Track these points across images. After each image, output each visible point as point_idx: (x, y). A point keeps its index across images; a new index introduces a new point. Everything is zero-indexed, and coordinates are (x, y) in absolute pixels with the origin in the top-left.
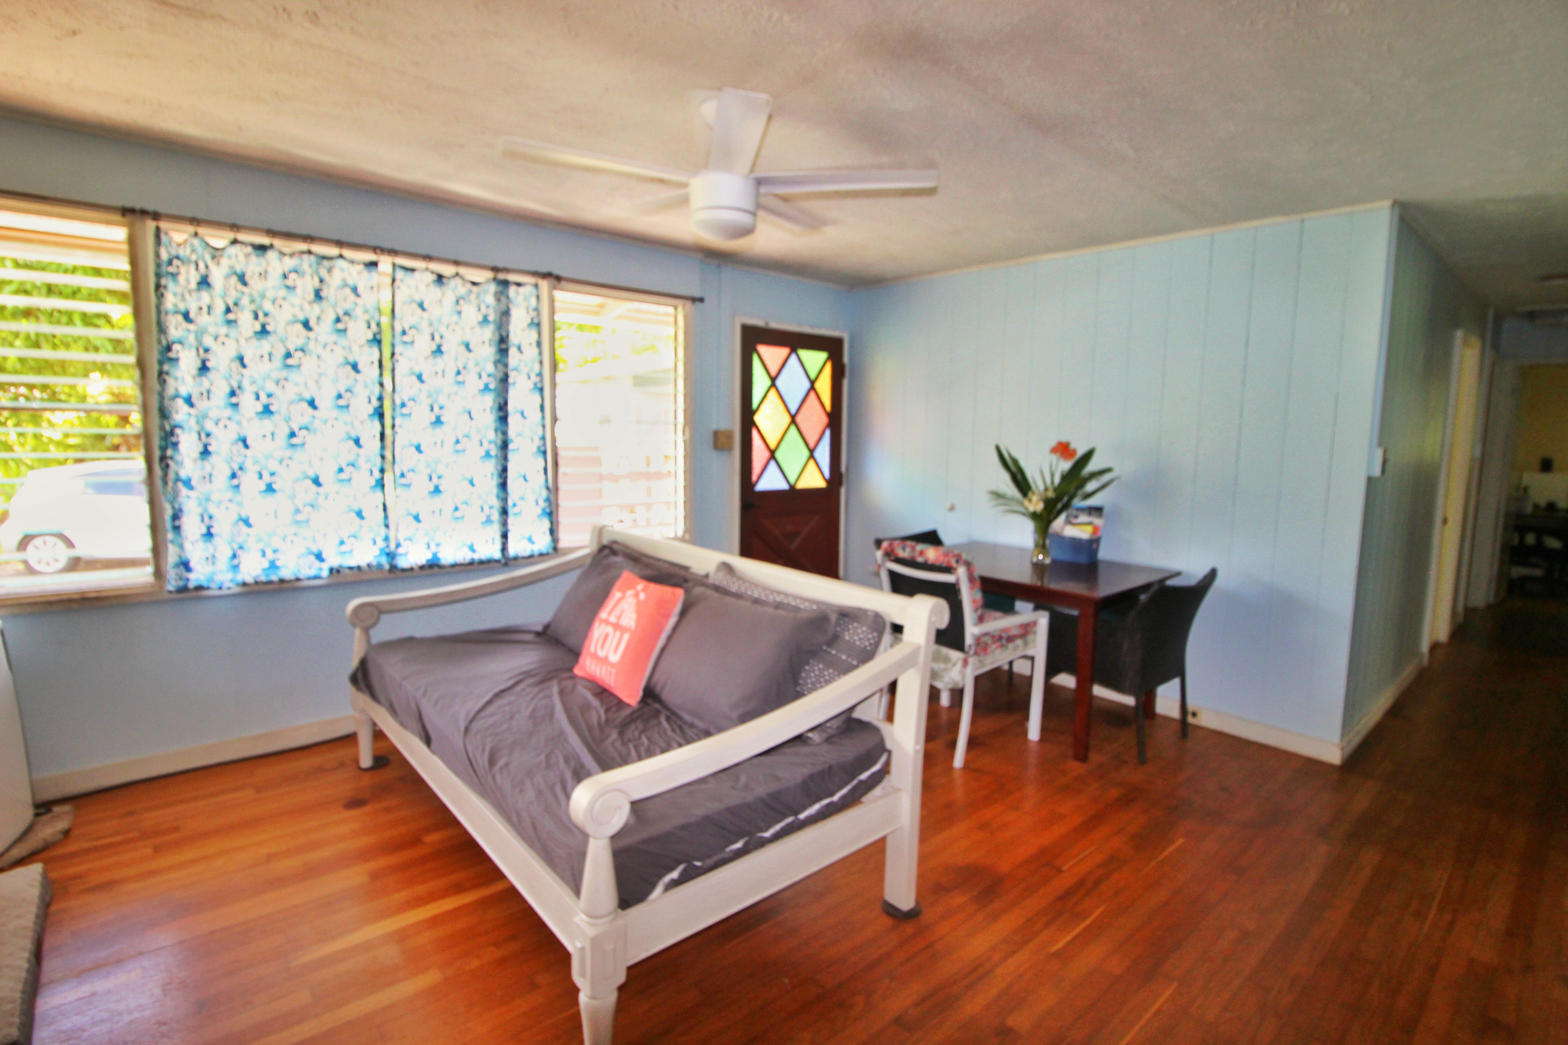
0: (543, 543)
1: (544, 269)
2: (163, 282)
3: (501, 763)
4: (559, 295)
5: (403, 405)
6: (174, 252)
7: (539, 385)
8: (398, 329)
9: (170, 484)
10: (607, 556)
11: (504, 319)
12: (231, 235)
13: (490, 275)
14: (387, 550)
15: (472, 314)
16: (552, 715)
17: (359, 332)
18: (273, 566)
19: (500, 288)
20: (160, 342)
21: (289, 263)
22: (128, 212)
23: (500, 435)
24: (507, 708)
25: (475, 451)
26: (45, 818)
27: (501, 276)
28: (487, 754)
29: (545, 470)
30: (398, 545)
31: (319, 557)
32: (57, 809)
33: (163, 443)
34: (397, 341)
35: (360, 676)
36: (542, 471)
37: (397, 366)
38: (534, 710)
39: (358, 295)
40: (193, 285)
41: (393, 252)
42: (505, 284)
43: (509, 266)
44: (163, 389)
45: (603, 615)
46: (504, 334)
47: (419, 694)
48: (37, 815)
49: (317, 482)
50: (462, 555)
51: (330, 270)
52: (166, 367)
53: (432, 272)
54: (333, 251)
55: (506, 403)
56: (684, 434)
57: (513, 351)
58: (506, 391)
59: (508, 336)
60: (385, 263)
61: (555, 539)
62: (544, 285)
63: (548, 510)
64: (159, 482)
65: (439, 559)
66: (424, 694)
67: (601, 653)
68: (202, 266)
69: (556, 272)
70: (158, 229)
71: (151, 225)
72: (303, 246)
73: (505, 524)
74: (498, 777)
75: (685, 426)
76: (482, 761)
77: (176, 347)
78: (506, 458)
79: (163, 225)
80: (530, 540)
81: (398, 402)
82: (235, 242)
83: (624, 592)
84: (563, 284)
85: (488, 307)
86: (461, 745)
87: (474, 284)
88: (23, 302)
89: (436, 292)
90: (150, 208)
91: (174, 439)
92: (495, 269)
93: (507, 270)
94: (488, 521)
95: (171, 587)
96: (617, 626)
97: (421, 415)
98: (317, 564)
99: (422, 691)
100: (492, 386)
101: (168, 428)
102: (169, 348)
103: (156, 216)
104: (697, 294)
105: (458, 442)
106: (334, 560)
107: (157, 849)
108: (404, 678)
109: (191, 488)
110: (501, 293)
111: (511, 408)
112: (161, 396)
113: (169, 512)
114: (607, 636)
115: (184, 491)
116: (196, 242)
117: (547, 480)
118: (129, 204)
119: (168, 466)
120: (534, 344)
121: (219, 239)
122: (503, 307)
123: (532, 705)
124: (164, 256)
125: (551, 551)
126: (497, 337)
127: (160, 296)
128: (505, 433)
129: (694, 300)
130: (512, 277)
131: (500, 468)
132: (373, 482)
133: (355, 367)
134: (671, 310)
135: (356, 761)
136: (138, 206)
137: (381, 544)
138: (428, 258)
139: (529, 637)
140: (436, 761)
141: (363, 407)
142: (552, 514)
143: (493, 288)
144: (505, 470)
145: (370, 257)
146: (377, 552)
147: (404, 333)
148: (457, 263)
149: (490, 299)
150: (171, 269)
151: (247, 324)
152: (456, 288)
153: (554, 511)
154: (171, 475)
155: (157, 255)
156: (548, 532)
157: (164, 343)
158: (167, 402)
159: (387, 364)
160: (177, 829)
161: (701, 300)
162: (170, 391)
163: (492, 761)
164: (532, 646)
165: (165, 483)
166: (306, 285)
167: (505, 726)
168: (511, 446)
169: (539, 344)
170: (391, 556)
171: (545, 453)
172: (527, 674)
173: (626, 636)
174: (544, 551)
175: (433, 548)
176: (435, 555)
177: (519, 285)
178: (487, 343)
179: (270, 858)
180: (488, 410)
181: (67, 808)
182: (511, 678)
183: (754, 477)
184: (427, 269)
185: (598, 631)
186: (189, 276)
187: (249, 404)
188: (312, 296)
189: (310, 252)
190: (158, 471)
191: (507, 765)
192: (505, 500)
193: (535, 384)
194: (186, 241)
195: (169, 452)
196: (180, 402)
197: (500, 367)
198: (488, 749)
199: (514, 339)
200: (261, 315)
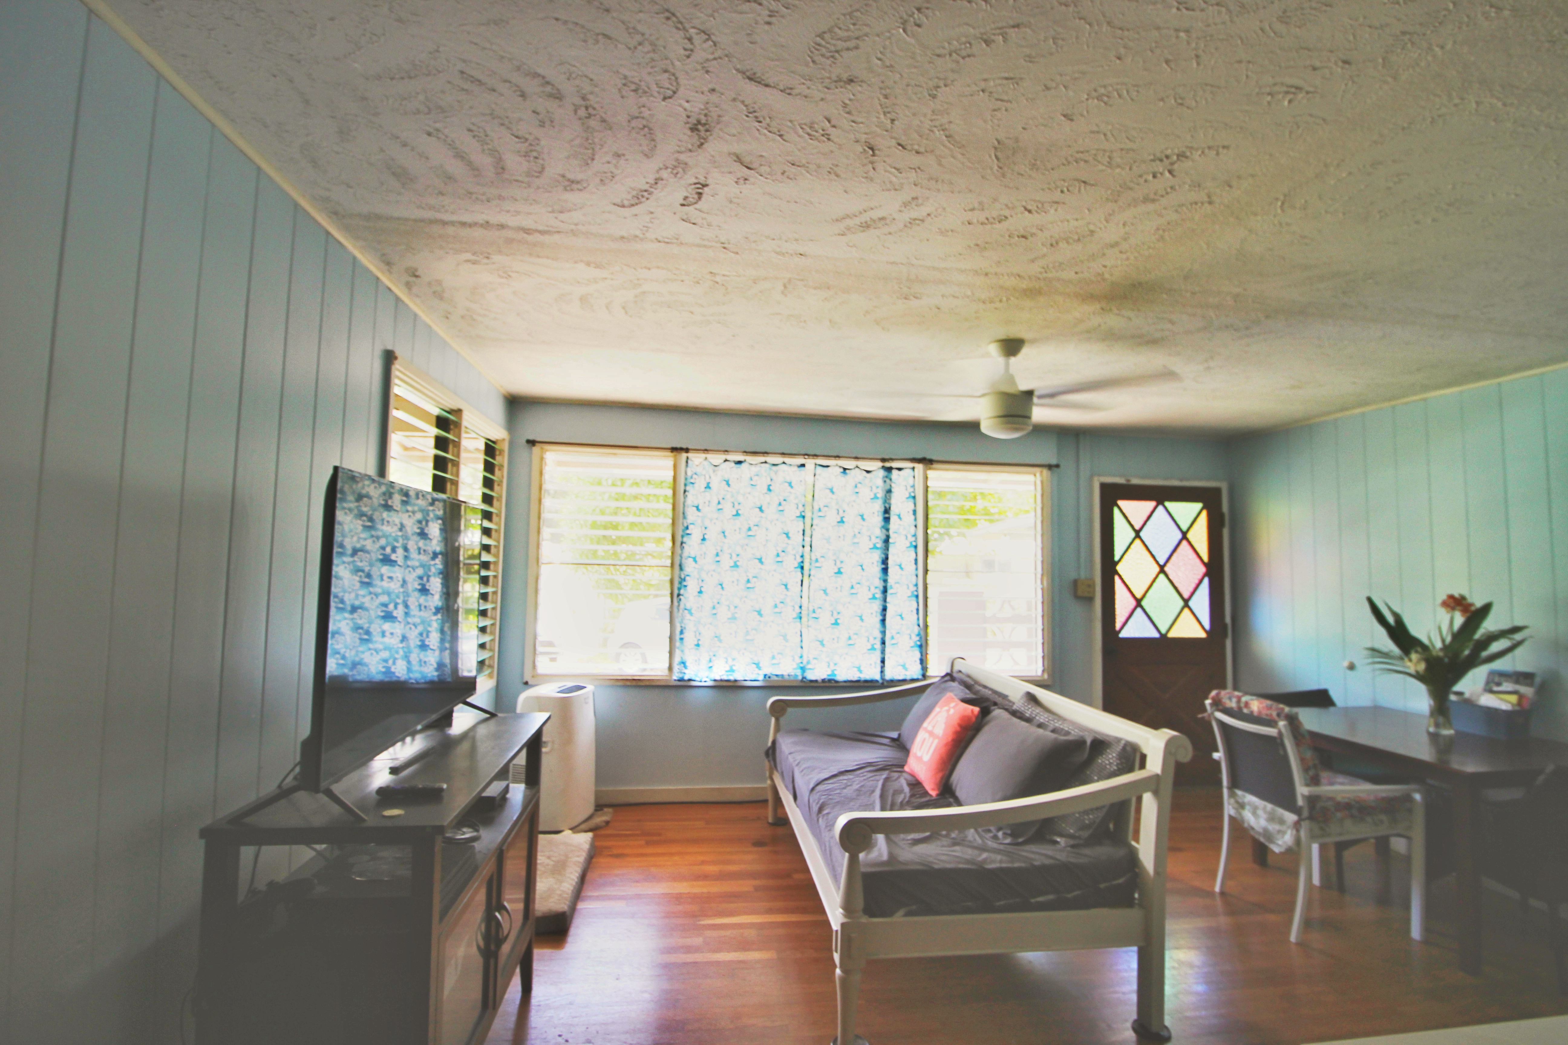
0: (915, 671)
1: (919, 456)
2: (688, 488)
3: (825, 812)
4: (931, 474)
5: (817, 561)
6: (694, 471)
7: (914, 544)
8: (816, 507)
9: (681, 611)
10: (946, 681)
11: (888, 495)
12: (724, 457)
13: (880, 464)
14: (802, 665)
15: (866, 493)
16: (873, 791)
17: (792, 511)
18: (732, 670)
19: (886, 474)
20: (683, 524)
21: (754, 469)
22: (674, 450)
23: (882, 582)
24: (845, 781)
25: (864, 594)
26: (599, 813)
27: (887, 465)
28: (818, 805)
29: (918, 610)
30: (808, 663)
31: (758, 665)
32: (606, 810)
33: (679, 586)
34: (815, 516)
35: (770, 751)
36: (915, 611)
37: (814, 533)
38: (862, 786)
39: (792, 487)
40: (703, 489)
41: (815, 456)
42: (889, 470)
43: (893, 457)
44: (682, 553)
45: (925, 725)
46: (887, 506)
47: (794, 764)
48: (596, 810)
49: (760, 613)
50: (853, 675)
51: (776, 473)
52: (685, 540)
53: (840, 467)
54: (778, 459)
55: (887, 558)
56: (1042, 583)
57: (893, 519)
58: (888, 549)
59: (890, 508)
60: (810, 463)
61: (924, 669)
62: (919, 467)
63: (919, 643)
64: (675, 610)
65: (835, 675)
66: (797, 765)
67: (919, 754)
68: (707, 477)
69: (928, 457)
70: (688, 458)
71: (684, 455)
72: (762, 459)
73: (883, 652)
74: (820, 820)
75: (1042, 575)
76: (815, 808)
77: (691, 527)
78: (885, 600)
79: (690, 455)
80: (904, 667)
81: (814, 558)
82: (726, 460)
83: (941, 708)
84: (935, 466)
85: (877, 487)
86: (806, 799)
87: (868, 472)
88: (635, 490)
89: (842, 479)
90: (684, 446)
91: (685, 583)
92: (883, 460)
93: (892, 460)
94: (873, 649)
95: (675, 678)
96: (931, 733)
97: (828, 567)
98: (757, 671)
99: (796, 762)
100: (879, 545)
101: (683, 577)
102: (687, 528)
103: (687, 450)
104: (1054, 462)
105: (852, 587)
106: (769, 670)
107: (648, 843)
108: (790, 753)
109: (691, 614)
110: (886, 477)
111: (890, 562)
112: (681, 556)
113: (678, 629)
114: (924, 740)
115: (688, 616)
116: (706, 463)
117: (918, 619)
118: (674, 446)
119: (680, 600)
120: (911, 512)
121: (717, 458)
122: (888, 487)
123: (862, 784)
124: (689, 473)
125: (920, 677)
126: (883, 509)
127: (685, 497)
128: (885, 581)
129: (1050, 467)
130: (894, 465)
131: (881, 607)
132: (795, 615)
133: (787, 535)
134: (1031, 478)
135: (767, 818)
136: (678, 446)
137: (798, 660)
138: (838, 457)
139: (886, 741)
140: (797, 810)
141: (791, 562)
142: (923, 647)
143: (882, 473)
144: (885, 609)
145: (801, 460)
146: (795, 666)
147: (820, 510)
148: (857, 458)
149: (880, 482)
150: (692, 481)
151: (729, 511)
152: (856, 475)
153: (924, 644)
154: (682, 606)
155: (686, 473)
156: (918, 662)
157: (685, 525)
158: (684, 561)
159: (808, 533)
160: (660, 835)
161: (1057, 466)
162: (685, 554)
163: (820, 810)
164: (886, 747)
165: (678, 610)
166: (762, 484)
167: (838, 791)
168: (889, 591)
169: (915, 512)
170: (803, 669)
171: (917, 596)
172: (870, 764)
173: (936, 741)
174: (915, 677)
175: (832, 667)
176: (833, 671)
177: (900, 469)
178: (876, 514)
179: (703, 863)
180: (875, 563)
181: (610, 810)
182: (857, 765)
183: (1118, 626)
184: (837, 465)
185: (921, 735)
186: (700, 483)
187: (726, 562)
188: (765, 490)
189: (766, 462)
190: (676, 603)
191: (828, 814)
192: (884, 633)
193: (911, 543)
194: (700, 463)
195: (682, 592)
196: (691, 560)
197: (884, 531)
198: (821, 801)
199: (894, 510)
200: (736, 504)
